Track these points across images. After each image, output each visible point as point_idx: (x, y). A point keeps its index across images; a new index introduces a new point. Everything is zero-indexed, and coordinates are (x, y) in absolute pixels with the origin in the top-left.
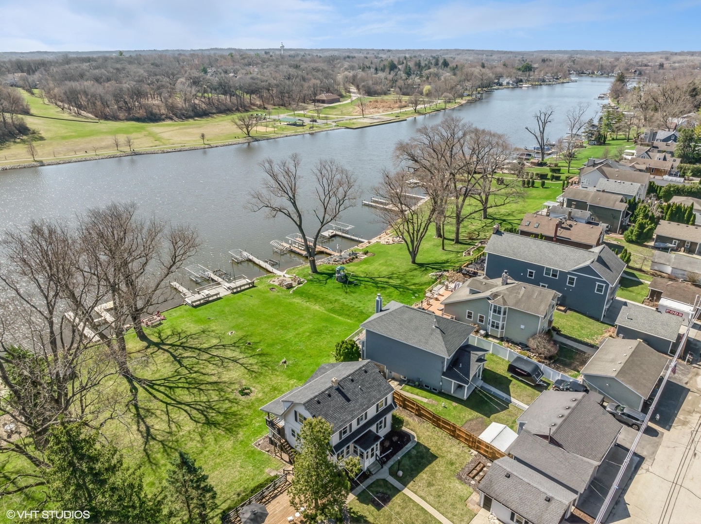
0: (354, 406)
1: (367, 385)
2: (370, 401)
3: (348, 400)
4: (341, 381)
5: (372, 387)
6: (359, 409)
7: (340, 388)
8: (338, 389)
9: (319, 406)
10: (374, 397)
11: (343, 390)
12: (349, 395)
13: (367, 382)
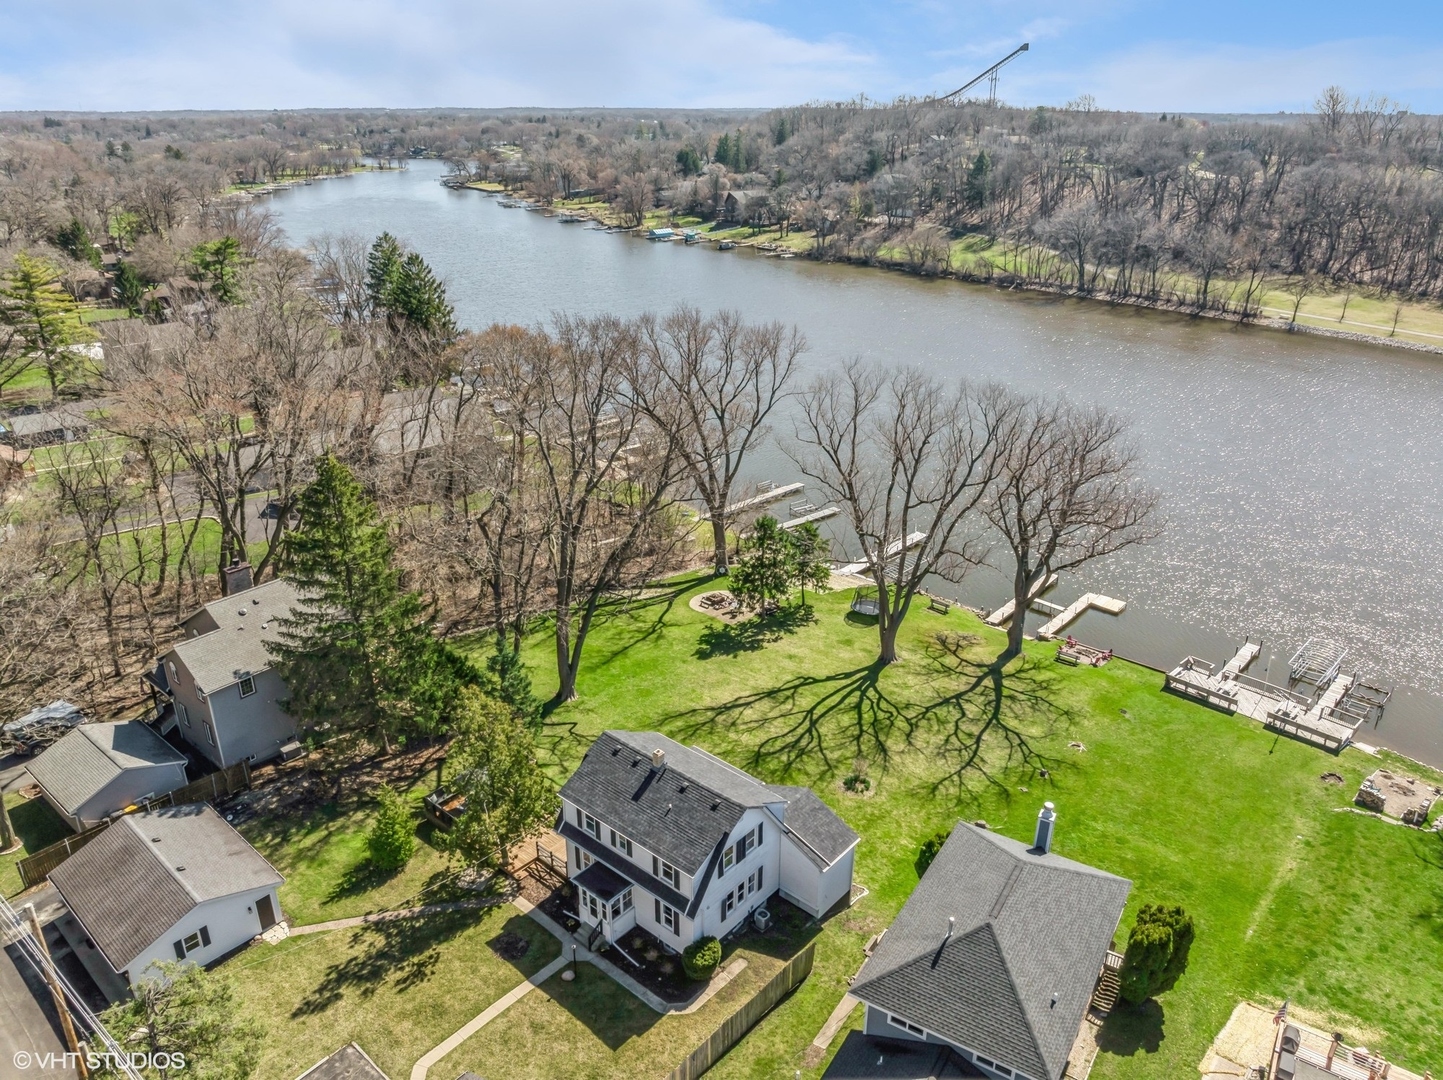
0: (626, 811)
1: (682, 821)
2: (648, 834)
3: (636, 797)
4: (673, 771)
5: (681, 830)
6: (623, 821)
7: (658, 776)
8: (652, 773)
9: (608, 755)
10: (660, 840)
11: (654, 782)
12: (647, 795)
13: (691, 818)
